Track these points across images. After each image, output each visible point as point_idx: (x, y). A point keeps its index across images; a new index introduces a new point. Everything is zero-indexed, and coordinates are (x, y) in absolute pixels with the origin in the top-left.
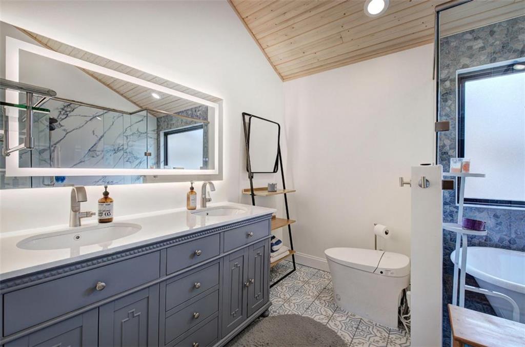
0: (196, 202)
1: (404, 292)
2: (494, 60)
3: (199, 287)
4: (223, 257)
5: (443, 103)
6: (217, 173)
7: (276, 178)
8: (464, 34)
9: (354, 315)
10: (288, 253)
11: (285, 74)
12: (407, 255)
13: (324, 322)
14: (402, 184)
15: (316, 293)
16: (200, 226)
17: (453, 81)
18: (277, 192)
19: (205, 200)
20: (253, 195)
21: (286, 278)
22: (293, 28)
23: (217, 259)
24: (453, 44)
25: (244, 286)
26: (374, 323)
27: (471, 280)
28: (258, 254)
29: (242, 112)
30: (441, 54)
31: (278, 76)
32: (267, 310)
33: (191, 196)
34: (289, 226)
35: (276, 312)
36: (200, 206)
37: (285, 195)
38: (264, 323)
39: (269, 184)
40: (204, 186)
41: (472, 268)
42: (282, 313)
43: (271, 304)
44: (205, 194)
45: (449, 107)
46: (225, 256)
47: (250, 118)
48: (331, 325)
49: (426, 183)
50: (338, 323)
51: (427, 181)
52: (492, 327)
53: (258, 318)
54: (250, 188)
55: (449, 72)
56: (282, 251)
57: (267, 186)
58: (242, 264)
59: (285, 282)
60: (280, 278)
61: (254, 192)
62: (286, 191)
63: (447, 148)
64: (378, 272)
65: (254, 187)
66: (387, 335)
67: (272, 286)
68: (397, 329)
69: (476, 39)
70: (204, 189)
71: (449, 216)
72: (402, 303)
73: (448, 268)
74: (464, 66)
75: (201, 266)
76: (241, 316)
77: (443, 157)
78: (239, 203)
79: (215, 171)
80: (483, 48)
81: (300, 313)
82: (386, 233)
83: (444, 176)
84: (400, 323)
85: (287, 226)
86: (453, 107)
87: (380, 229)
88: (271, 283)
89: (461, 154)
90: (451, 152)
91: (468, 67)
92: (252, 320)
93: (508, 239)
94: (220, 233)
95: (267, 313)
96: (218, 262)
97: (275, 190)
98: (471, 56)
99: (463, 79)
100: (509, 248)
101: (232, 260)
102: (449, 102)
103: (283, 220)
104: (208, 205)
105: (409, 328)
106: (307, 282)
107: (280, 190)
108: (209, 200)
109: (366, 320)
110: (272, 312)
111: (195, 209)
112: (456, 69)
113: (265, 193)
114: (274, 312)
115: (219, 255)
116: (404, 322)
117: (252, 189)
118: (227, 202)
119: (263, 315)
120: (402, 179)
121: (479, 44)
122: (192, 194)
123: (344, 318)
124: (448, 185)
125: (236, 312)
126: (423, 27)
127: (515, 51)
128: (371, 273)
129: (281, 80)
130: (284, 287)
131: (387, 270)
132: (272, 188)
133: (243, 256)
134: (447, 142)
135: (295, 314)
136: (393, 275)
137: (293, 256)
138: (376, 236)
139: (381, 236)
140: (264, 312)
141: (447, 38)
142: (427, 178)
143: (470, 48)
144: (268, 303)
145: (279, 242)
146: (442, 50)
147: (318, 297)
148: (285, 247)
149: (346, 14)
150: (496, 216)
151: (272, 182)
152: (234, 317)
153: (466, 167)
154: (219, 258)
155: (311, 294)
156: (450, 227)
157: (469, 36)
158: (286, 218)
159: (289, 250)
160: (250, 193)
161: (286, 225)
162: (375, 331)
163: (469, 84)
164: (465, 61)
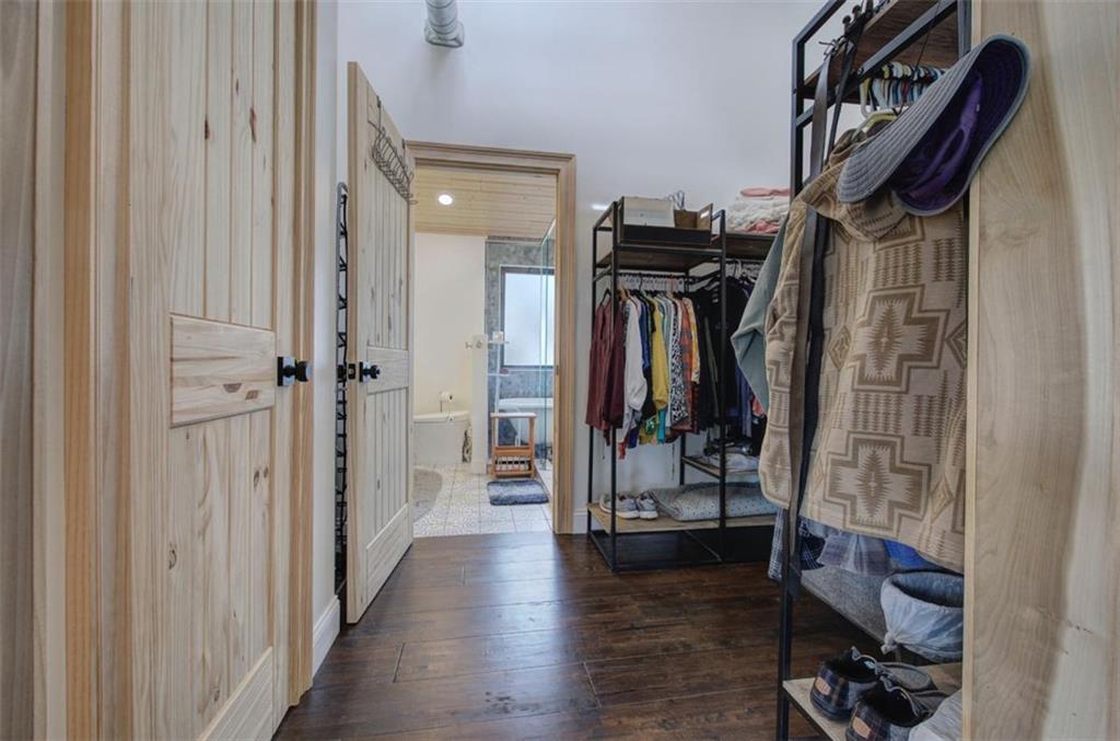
1: (466, 434)
2: (521, 263)
14: (467, 346)
17: (497, 271)
26: (445, 463)
45: (495, 292)
49: (479, 345)
55: (495, 264)
68: (462, 462)
72: (465, 440)
74: (505, 263)
77: (490, 331)
80: (515, 252)
82: (451, 398)
84: (464, 460)
87: (446, 395)
89: (503, 330)
90: (496, 328)
91: (507, 264)
98: (508, 256)
99: (505, 270)
102: (495, 288)
109: (439, 463)
112: (500, 263)
116: (466, 456)
120: (467, 344)
121: (512, 249)
127: (531, 260)
128: (443, 422)
131: (457, 418)
136: (460, 422)
138: (441, 402)
139: (446, 402)
142: (480, 343)
143: (508, 250)
150: (521, 376)
156: (493, 374)
163: (508, 275)
164: (504, 258)
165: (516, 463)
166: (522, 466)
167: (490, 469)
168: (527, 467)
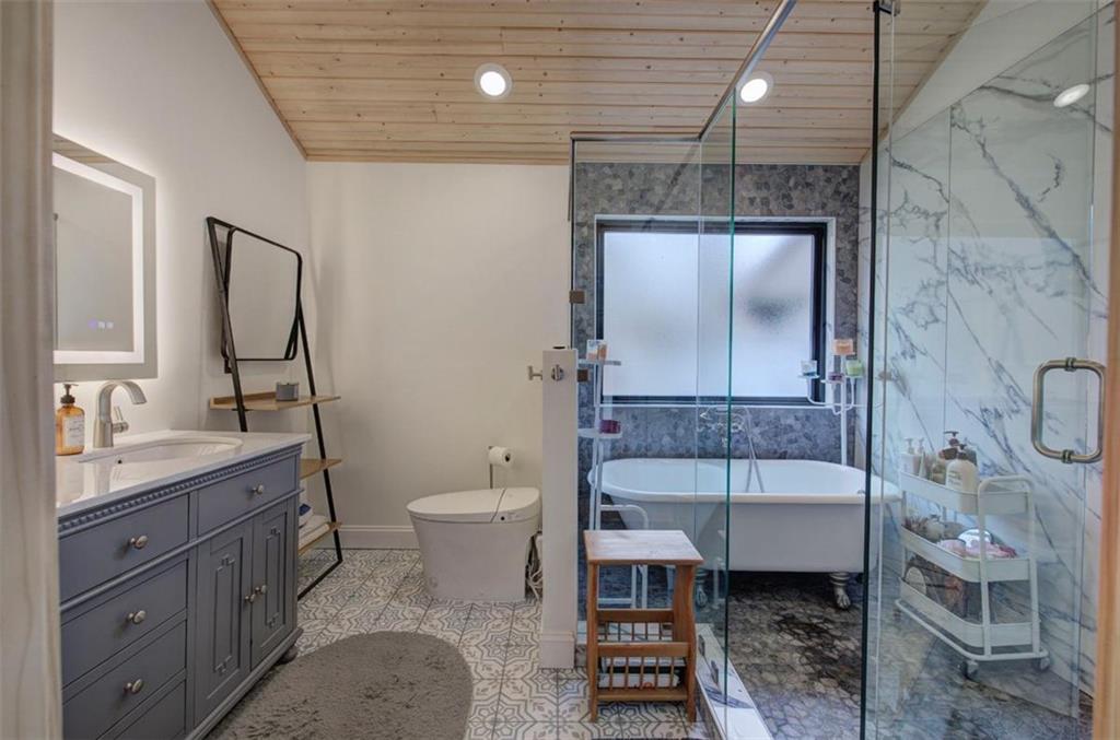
0: (83, 435)
1: (533, 540)
2: (632, 211)
3: (141, 621)
4: (197, 546)
5: (580, 258)
6: (142, 361)
7: (295, 372)
8: (604, 165)
9: (462, 603)
10: (327, 527)
11: (313, 145)
12: (536, 486)
13: (413, 628)
14: (531, 375)
15: (390, 589)
16: (92, 496)
17: (591, 227)
18: (299, 402)
19: (108, 429)
20: (242, 411)
21: (323, 581)
22: (338, 60)
23: (183, 552)
24: (591, 176)
25: (243, 604)
26: (492, 602)
27: (607, 498)
28: (274, 532)
29: (208, 215)
30: (578, 187)
31: (294, 145)
32: (292, 646)
33: (65, 418)
34: (326, 472)
35: (311, 645)
36: (91, 444)
37: (315, 407)
38: (288, 673)
39: (279, 386)
40: (105, 395)
41: (608, 486)
42: (324, 642)
43: (301, 631)
44: (109, 414)
45: (587, 265)
46: (201, 543)
47: (230, 235)
48: (425, 629)
49: (558, 374)
50: (435, 622)
51: (561, 371)
52: (623, 540)
53: (272, 668)
54: (232, 393)
55: (586, 215)
56: (313, 526)
57: (274, 390)
58: (239, 559)
59: (321, 590)
60: (308, 584)
61: (245, 404)
62: (316, 399)
63: (585, 324)
64: (498, 519)
65: (244, 393)
66: (511, 613)
67: (300, 597)
68: (524, 600)
69: (615, 176)
70: (104, 401)
71: (586, 421)
72: (530, 561)
73: (584, 491)
74: (604, 211)
75: (145, 572)
76: (237, 671)
77: (579, 337)
78: (199, 429)
79: (137, 356)
80: (621, 192)
81: (363, 631)
82: (507, 459)
83: (580, 365)
84: (528, 590)
85: (322, 474)
86: (590, 265)
87: (498, 453)
88: (300, 590)
89: (600, 336)
90: (588, 331)
91: (607, 213)
92: (259, 676)
93: (644, 444)
94: (188, 493)
95: (291, 654)
96: (186, 559)
97: (295, 396)
98: (610, 199)
99: (603, 226)
100: (646, 456)
101: (216, 552)
102: (588, 258)
103: (313, 461)
104: (119, 439)
105: (540, 592)
106: (371, 577)
107: (303, 398)
108: (123, 428)
109: (480, 603)
110: (302, 649)
111: (80, 453)
112: (595, 213)
113: (271, 405)
114: (306, 647)
115: (188, 542)
116: (532, 585)
117: (239, 398)
118: (168, 431)
119: (283, 660)
120: (530, 368)
121: (617, 185)
122: (68, 413)
123: (446, 612)
124: (583, 376)
125: (225, 665)
126: (556, 139)
127: (652, 205)
128: (487, 523)
129: (301, 157)
130: (322, 598)
131: (510, 513)
132: (287, 394)
133: (242, 539)
134: (585, 316)
135: (354, 636)
136: (519, 519)
137: (336, 533)
138: (491, 466)
139: (500, 465)
140: (286, 653)
141: (583, 164)
142: (562, 367)
143: (609, 187)
144: (295, 631)
145: (304, 509)
146: (578, 180)
147: (395, 595)
148: (318, 517)
149: (445, 77)
151: (285, 379)
152: (221, 674)
153: (603, 351)
154: (188, 550)
155: (382, 594)
156: (586, 433)
157: (607, 170)
158: (319, 457)
159: (328, 523)
160: (235, 406)
161: (319, 471)
162: (494, 613)
163: (608, 236)
164: (604, 203)
165: (650, 670)
166: (664, 680)
167: (582, 659)
168: (676, 680)
